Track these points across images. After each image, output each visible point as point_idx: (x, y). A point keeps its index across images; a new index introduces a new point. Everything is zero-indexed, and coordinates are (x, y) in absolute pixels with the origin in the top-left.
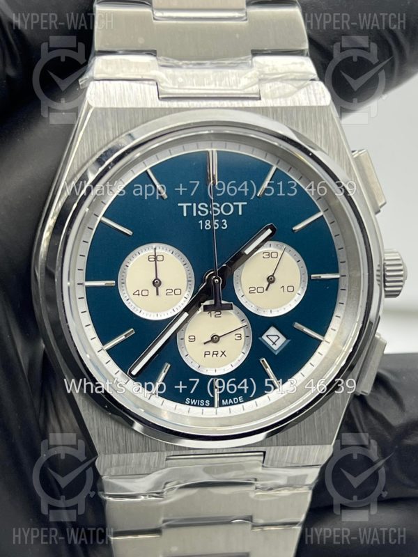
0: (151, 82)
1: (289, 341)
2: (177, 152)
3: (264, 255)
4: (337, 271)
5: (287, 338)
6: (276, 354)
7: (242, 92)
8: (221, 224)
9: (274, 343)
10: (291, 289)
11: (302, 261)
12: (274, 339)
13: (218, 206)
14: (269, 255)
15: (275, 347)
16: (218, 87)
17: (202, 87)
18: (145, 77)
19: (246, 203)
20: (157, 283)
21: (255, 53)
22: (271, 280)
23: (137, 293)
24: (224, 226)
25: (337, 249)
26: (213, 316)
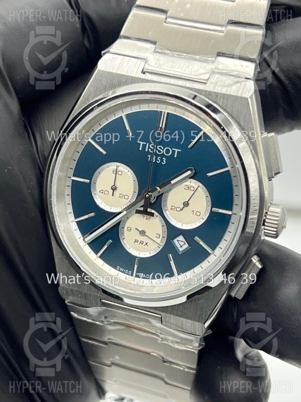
0: (143, 60)
1: (190, 247)
2: (144, 108)
3: (186, 187)
4: (231, 210)
5: (189, 246)
6: (180, 254)
7: (196, 77)
8: (162, 160)
9: (181, 247)
10: (198, 214)
11: (209, 197)
12: (182, 244)
13: (163, 148)
14: (189, 188)
15: (181, 249)
16: (182, 71)
17: (173, 69)
18: (140, 57)
19: (180, 151)
20: (114, 189)
21: (220, 54)
22: (186, 204)
23: (102, 192)
24: (164, 162)
25: (234, 195)
26: (145, 218)
